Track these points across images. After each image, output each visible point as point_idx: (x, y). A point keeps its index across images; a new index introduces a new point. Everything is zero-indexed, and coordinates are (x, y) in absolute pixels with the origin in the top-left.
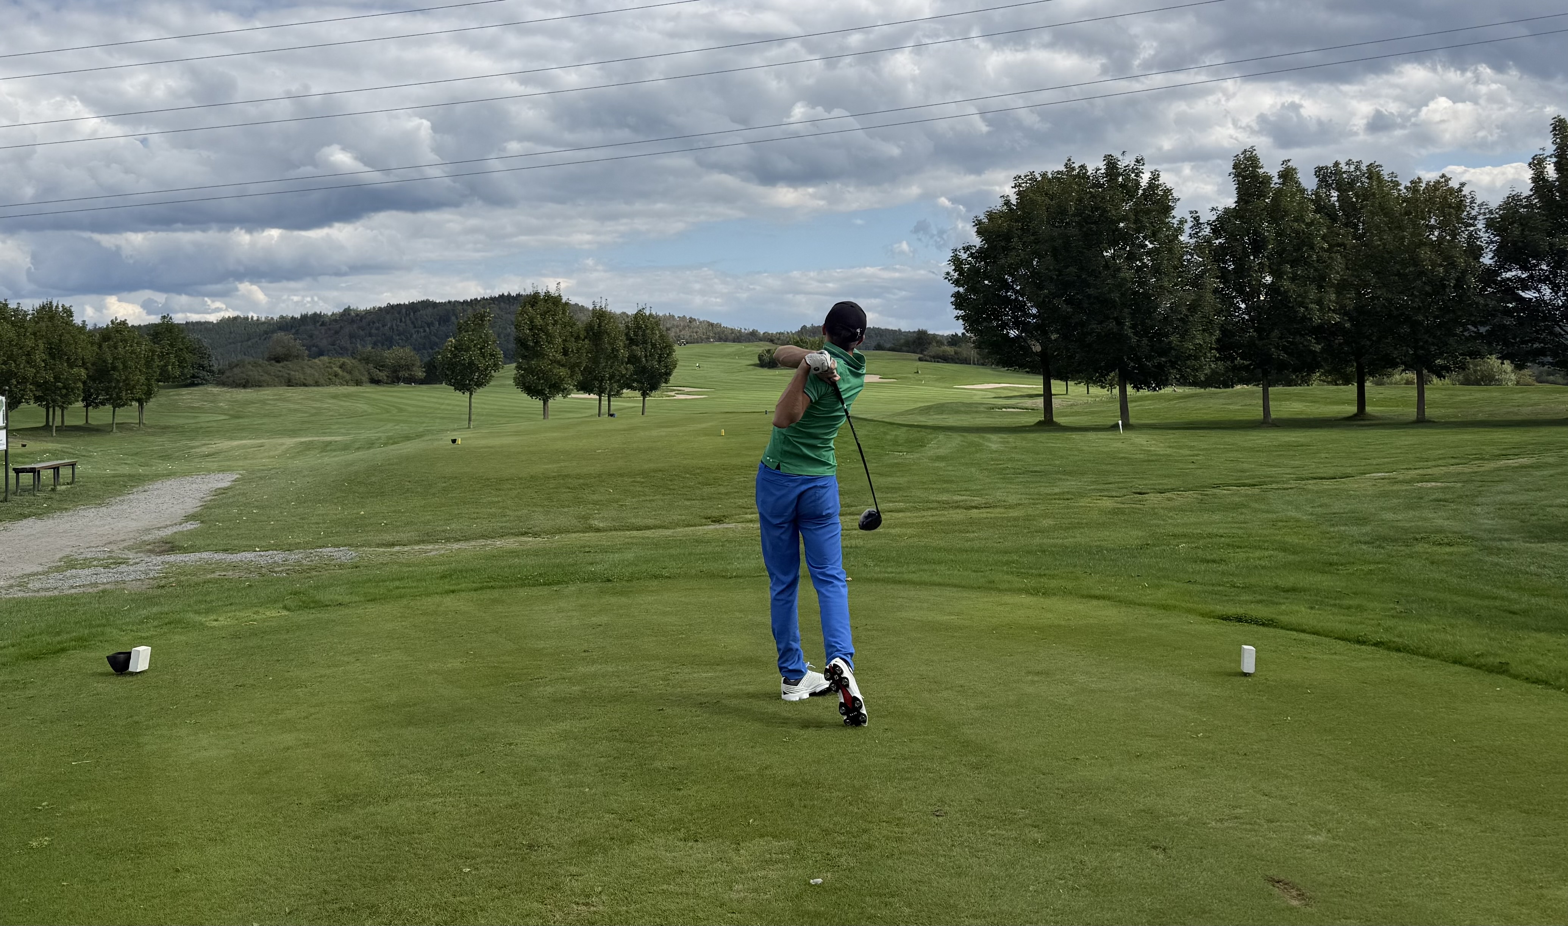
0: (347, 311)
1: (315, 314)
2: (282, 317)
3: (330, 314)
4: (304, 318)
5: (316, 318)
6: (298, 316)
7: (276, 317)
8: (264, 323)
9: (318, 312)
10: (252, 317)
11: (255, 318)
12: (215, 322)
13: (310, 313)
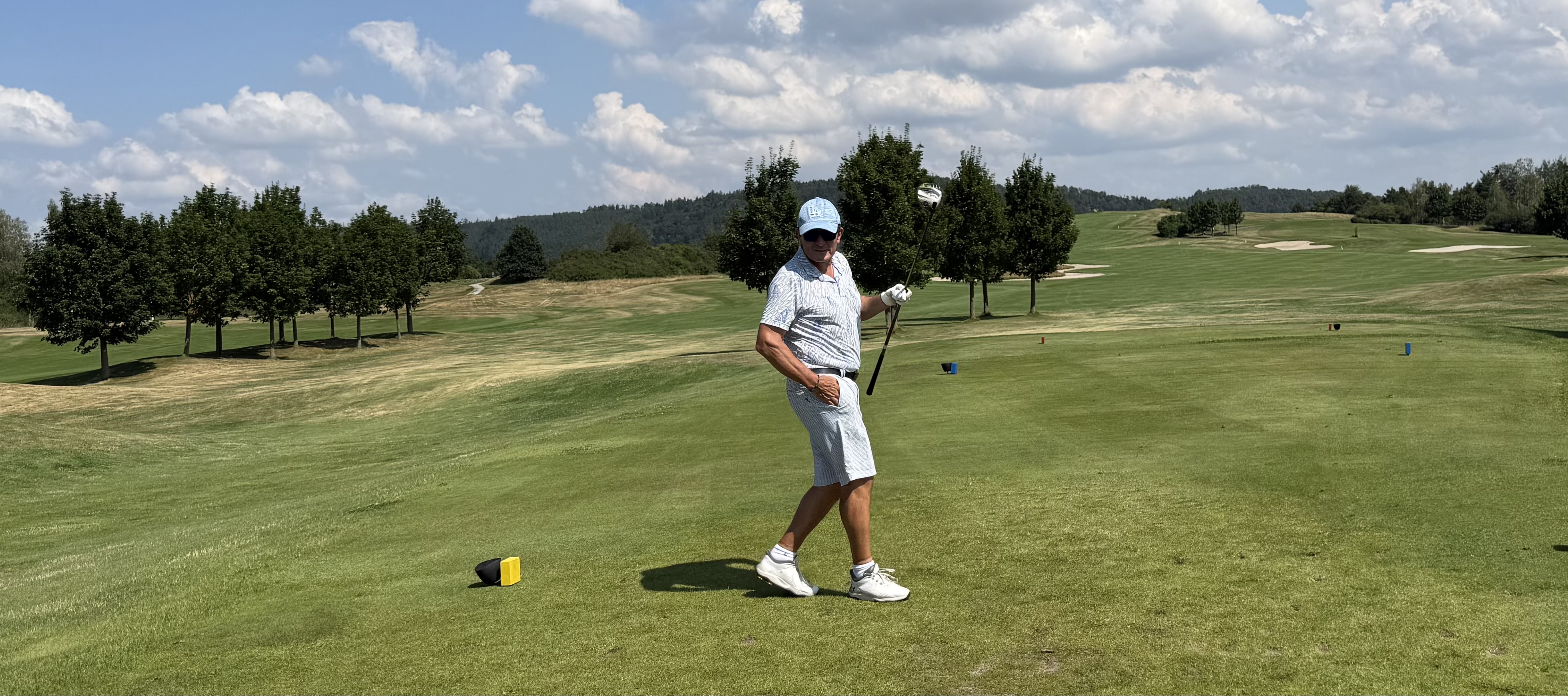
0: (712, 196)
1: (679, 200)
2: (646, 204)
3: (694, 199)
4: (669, 204)
5: (681, 205)
6: (662, 202)
7: (641, 204)
8: (628, 212)
9: (682, 198)
10: (617, 206)
11: (620, 207)
12: (581, 212)
13: (674, 200)
